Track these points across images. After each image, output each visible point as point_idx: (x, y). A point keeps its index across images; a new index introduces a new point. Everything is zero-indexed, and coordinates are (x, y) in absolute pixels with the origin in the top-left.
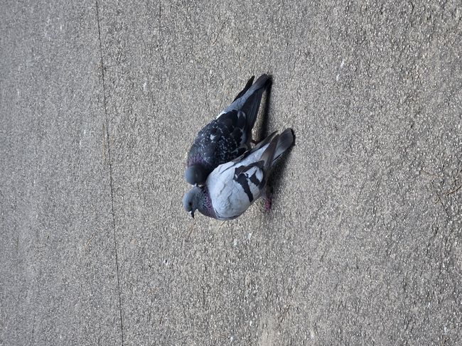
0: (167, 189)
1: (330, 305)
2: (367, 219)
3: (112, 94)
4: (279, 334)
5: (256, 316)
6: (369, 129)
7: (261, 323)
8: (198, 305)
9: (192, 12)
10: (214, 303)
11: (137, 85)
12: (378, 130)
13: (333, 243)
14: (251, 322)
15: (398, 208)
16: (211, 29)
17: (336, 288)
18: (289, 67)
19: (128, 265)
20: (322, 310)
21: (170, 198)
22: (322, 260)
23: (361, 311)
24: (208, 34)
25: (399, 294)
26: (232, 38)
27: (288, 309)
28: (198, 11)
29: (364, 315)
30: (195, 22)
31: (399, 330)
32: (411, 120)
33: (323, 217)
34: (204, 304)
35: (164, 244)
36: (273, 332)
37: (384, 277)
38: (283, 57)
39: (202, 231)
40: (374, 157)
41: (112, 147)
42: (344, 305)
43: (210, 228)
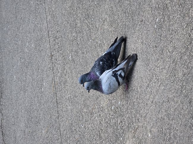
0: (81, 95)
1: (157, 120)
2: (172, 79)
3: (56, 65)
4: (134, 139)
5: (124, 135)
6: (170, 43)
7: (126, 138)
8: (97, 139)
9: (90, 21)
10: (105, 136)
11: (67, 58)
12: (175, 42)
13: (157, 94)
14: (121, 138)
15: (185, 71)
16: (99, 25)
17: (159, 112)
18: (134, 29)
19: (65, 132)
20: (153, 124)
21: (83, 99)
22: (152, 102)
23: (171, 118)
24: (97, 27)
25: (188, 106)
26: (108, 25)
27: (138, 128)
28: (93, 19)
29: (172, 120)
30: (91, 24)
31: (188, 121)
32: (189, 34)
33: (152, 85)
34: (100, 138)
35: (81, 119)
36: (131, 140)
37: (180, 101)
38: (131, 26)
39: (98, 108)
40: (173, 53)
41: (57, 86)
42: (163, 118)
43: (101, 105)
